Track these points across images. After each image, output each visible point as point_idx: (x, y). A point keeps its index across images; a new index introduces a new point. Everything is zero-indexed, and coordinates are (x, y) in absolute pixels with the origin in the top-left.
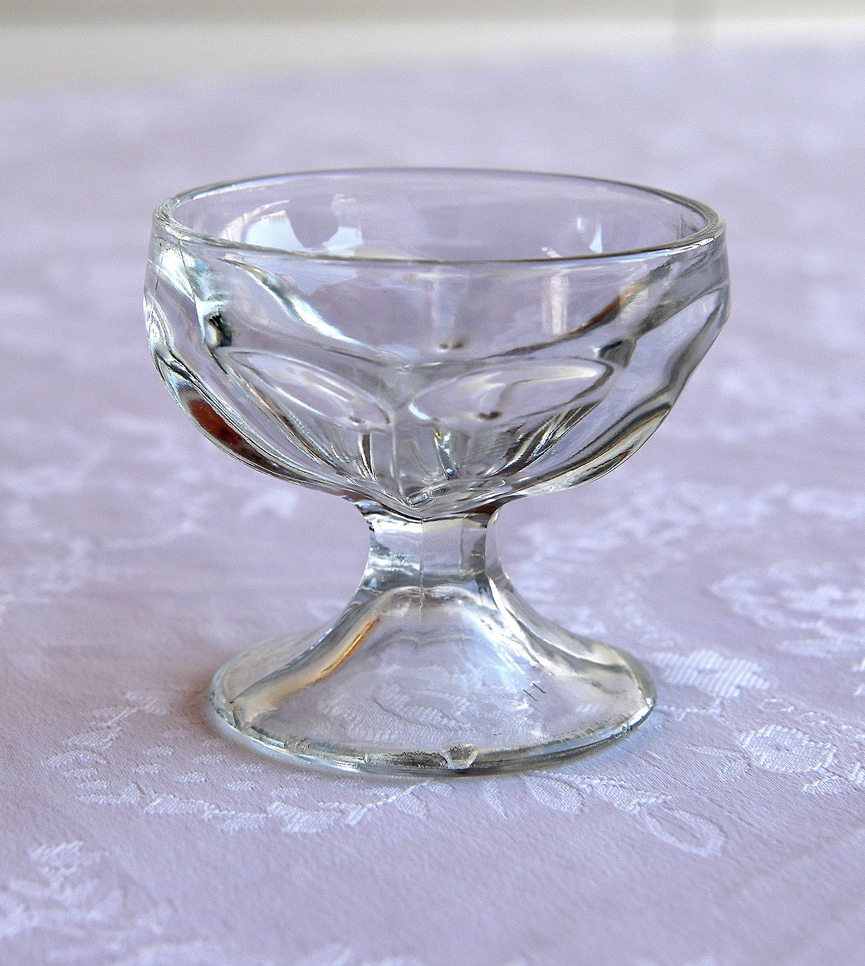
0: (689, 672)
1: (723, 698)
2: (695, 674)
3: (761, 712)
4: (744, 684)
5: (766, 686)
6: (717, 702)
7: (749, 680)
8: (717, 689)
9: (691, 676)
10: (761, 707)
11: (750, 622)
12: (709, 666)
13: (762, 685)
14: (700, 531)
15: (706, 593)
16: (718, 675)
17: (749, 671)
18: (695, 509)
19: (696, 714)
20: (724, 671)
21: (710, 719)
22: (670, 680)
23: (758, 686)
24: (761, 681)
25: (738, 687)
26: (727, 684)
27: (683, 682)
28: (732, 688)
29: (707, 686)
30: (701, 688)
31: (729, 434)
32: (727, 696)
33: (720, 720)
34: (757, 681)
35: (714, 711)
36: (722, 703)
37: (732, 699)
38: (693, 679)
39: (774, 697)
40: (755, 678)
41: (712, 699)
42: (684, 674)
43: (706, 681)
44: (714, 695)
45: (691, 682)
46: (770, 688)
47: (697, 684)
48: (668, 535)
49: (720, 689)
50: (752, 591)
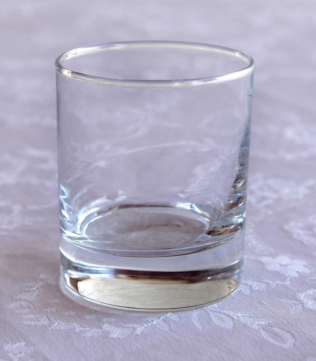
0: (276, 265)
1: (291, 277)
2: (279, 267)
3: (307, 283)
4: (300, 270)
5: (309, 272)
6: (289, 279)
7: (302, 269)
8: (288, 273)
9: (277, 267)
10: (307, 281)
11: (301, 242)
12: (285, 263)
13: (307, 271)
14: (279, 201)
15: (282, 229)
16: (289, 267)
17: (301, 265)
18: (276, 191)
19: (280, 284)
20: (291, 265)
21: (285, 286)
22: (268, 269)
23: (306, 271)
24: (307, 269)
25: (297, 272)
26: (293, 271)
27: (274, 269)
28: (295, 273)
29: (284, 271)
30: (282, 272)
31: (289, 157)
32: (293, 276)
33: (290, 287)
34: (305, 270)
35: (288, 283)
36: (291, 280)
37: (295, 277)
38: (278, 268)
39: (312, 277)
40: (304, 268)
41: (287, 277)
42: (274, 266)
43: (284, 269)
44: (287, 276)
45: (277, 270)
46: (311, 272)
47: (280, 271)
48: (265, 203)
49: (290, 273)
50: (302, 228)
